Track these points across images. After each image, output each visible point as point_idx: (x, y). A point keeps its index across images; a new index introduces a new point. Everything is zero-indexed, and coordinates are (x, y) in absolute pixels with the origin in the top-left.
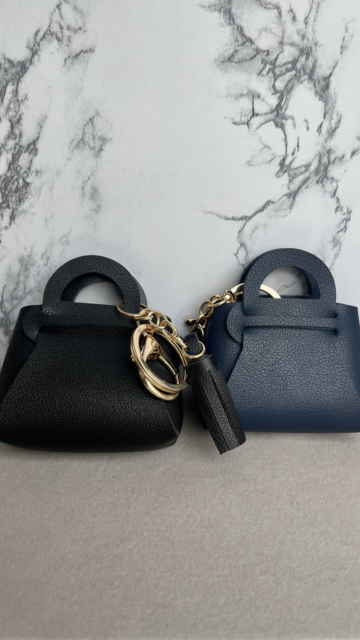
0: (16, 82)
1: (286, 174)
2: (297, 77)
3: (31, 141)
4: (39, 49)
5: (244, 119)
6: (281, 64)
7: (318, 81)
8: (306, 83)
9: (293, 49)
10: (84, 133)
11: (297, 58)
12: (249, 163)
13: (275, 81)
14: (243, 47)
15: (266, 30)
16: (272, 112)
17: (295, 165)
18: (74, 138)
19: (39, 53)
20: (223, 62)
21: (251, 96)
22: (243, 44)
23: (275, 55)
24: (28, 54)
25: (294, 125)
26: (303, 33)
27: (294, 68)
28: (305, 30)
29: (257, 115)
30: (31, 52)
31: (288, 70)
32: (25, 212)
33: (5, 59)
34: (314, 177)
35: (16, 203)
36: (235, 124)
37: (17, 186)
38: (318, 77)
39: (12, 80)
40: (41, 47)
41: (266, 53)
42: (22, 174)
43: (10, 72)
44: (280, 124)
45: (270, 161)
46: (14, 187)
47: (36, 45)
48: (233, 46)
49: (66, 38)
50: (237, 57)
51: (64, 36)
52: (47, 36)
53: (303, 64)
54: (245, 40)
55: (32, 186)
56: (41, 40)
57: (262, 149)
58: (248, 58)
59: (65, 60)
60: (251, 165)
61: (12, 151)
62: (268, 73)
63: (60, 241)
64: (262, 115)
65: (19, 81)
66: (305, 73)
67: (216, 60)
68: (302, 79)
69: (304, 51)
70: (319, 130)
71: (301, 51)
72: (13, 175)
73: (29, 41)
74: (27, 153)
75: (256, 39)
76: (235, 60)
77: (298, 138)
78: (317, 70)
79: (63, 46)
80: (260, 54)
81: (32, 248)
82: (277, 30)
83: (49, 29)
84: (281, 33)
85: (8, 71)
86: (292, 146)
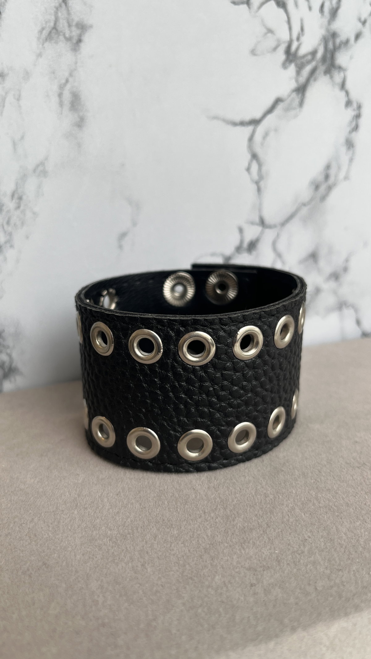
1: (293, 64)
10: (56, 19)
12: (253, 52)
17: (303, 51)
18: (44, 26)
25: (297, 5)
34: (322, 67)
36: (235, 3)
44: (281, 3)
45: (275, 49)
57: (266, 34)
60: (256, 55)
70: (321, 11)
77: (302, 20)
86: (296, 30)
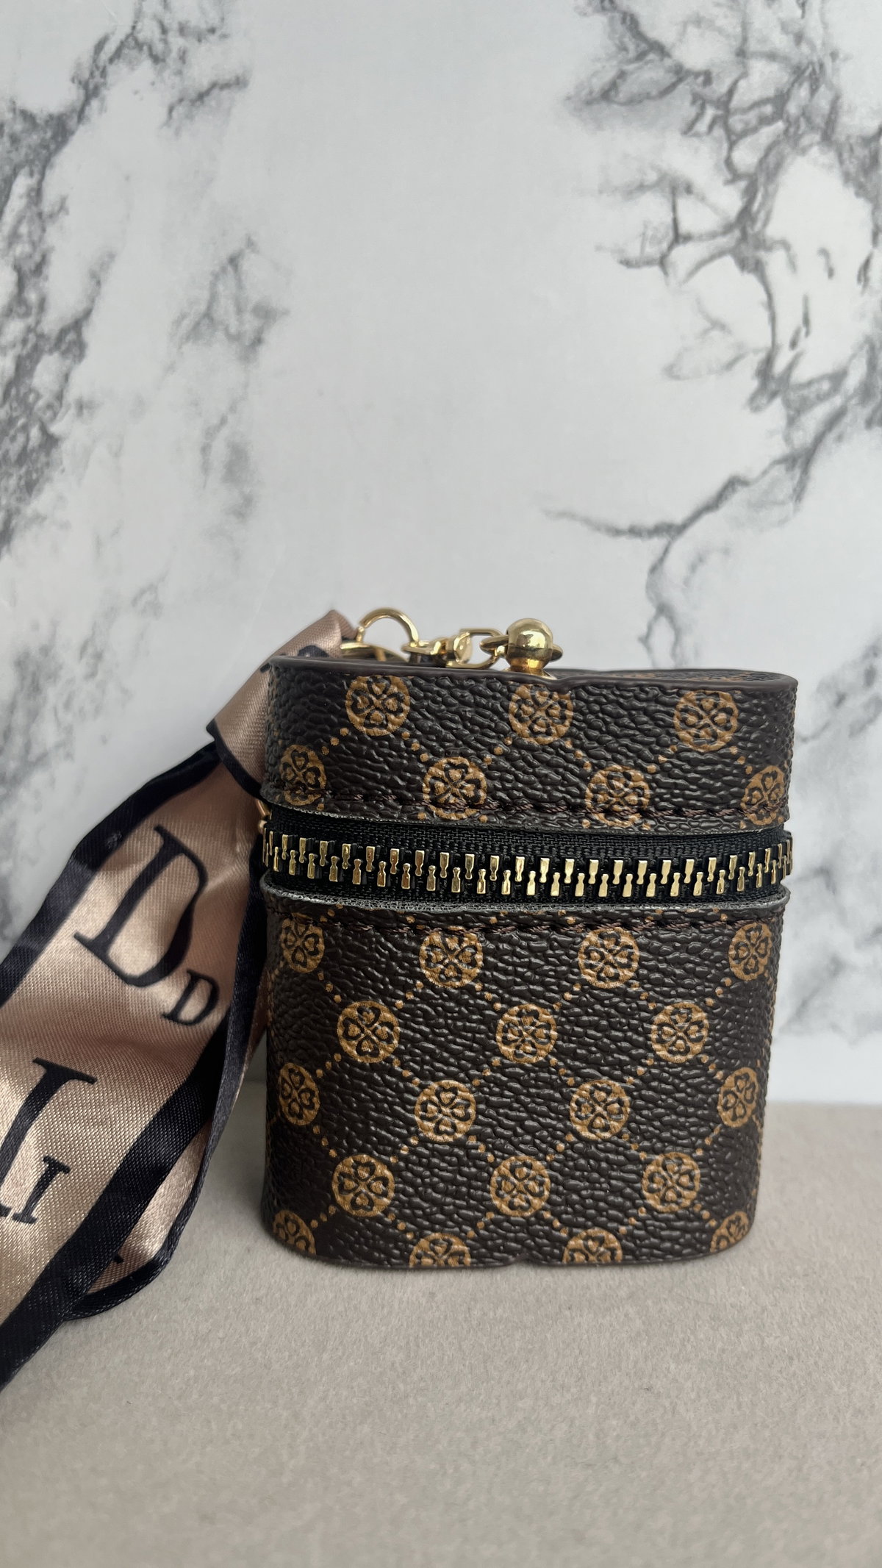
0: (40, 167)
1: (778, 402)
2: (791, 137)
3: (69, 320)
4: (105, 84)
5: (653, 251)
6: (746, 105)
7: (847, 147)
8: (815, 151)
9: (775, 67)
10: (213, 298)
11: (785, 90)
12: (671, 372)
13: (731, 148)
14: (641, 64)
15: (698, 21)
16: (727, 229)
17: (803, 373)
18: (187, 310)
19: (104, 92)
20: (589, 103)
21: (667, 190)
22: (640, 56)
23: (728, 82)
24: (75, 98)
25: (792, 264)
26: (796, 28)
27: (779, 113)
28: (802, 22)
29: (688, 238)
30: (82, 92)
31: (764, 121)
32: (39, 518)
33: (14, 110)
34: (859, 409)
35: (18, 495)
36: (627, 263)
37: (25, 448)
38: (848, 137)
39: (29, 162)
40: (110, 79)
41: (701, 79)
42: (40, 414)
43: (24, 143)
44: (751, 262)
45: (730, 365)
46: (14, 449)
47: (97, 73)
48: (615, 63)
49: (174, 54)
50: (625, 90)
51: (170, 51)
52: (126, 51)
53: (803, 103)
54: (643, 46)
55: (65, 446)
56: (111, 60)
57: (706, 332)
58: (654, 93)
59: (171, 110)
60: (677, 378)
61: (18, 350)
62: (711, 128)
63: (135, 601)
64: (701, 238)
65: (46, 164)
66: (812, 127)
67: (569, 98)
68: (805, 141)
69: (803, 72)
70: (863, 278)
71: (794, 73)
72: (15, 414)
73: (79, 65)
74: (56, 355)
75: (674, 45)
76: (622, 96)
77: (806, 300)
78: (844, 120)
79: (166, 74)
80: (686, 82)
81: (54, 624)
82: (729, 23)
83: (132, 34)
84: (739, 29)
85: (20, 140)
86: (788, 322)
